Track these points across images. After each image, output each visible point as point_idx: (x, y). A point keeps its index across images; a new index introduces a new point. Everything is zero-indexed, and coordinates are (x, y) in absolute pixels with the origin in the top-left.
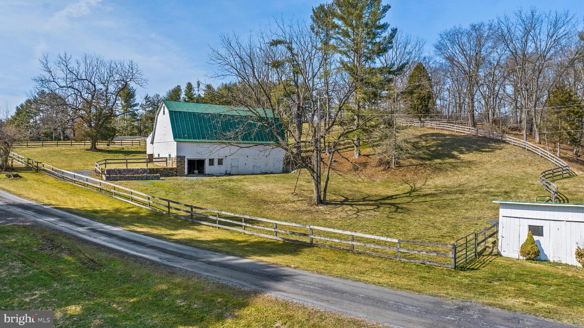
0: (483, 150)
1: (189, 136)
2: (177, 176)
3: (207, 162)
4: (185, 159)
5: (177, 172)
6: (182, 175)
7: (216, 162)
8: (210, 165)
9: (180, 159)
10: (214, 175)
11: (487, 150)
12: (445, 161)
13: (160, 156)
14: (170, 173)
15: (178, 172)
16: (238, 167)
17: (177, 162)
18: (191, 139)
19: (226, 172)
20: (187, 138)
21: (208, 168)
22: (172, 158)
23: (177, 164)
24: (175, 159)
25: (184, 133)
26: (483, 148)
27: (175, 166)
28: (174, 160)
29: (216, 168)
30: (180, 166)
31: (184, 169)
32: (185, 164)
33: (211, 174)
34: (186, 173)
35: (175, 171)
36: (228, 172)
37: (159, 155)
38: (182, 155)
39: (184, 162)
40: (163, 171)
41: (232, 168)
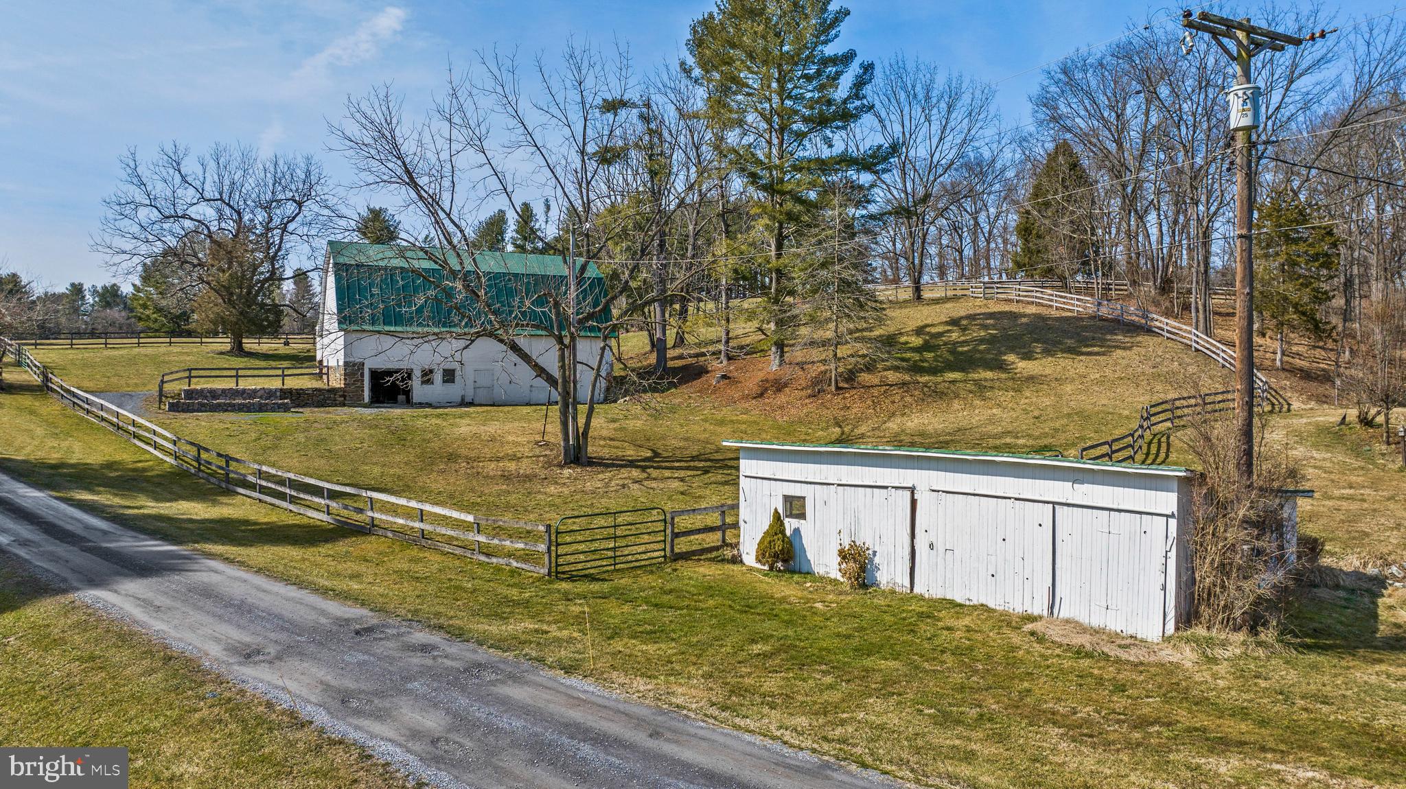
0: (1084, 350)
2: (344, 405)
3: (417, 377)
4: (363, 369)
5: (344, 396)
6: (357, 402)
7: (438, 377)
8: (424, 382)
9: (352, 369)
10: (434, 404)
11: (1096, 349)
12: (970, 375)
13: (329, 364)
14: (329, 398)
15: (347, 398)
16: (491, 388)
17: (345, 374)
18: (378, 325)
19: (463, 399)
20: (369, 324)
21: (419, 390)
23: (345, 379)
24: (340, 370)
26: (1087, 346)
27: (341, 384)
28: (338, 371)
29: (438, 389)
30: (353, 384)
31: (363, 391)
32: (363, 381)
33: (427, 403)
34: (367, 399)
35: (340, 396)
36: (468, 399)
37: (328, 361)
38: (357, 360)
39: (362, 375)
40: (313, 395)
41: (478, 390)
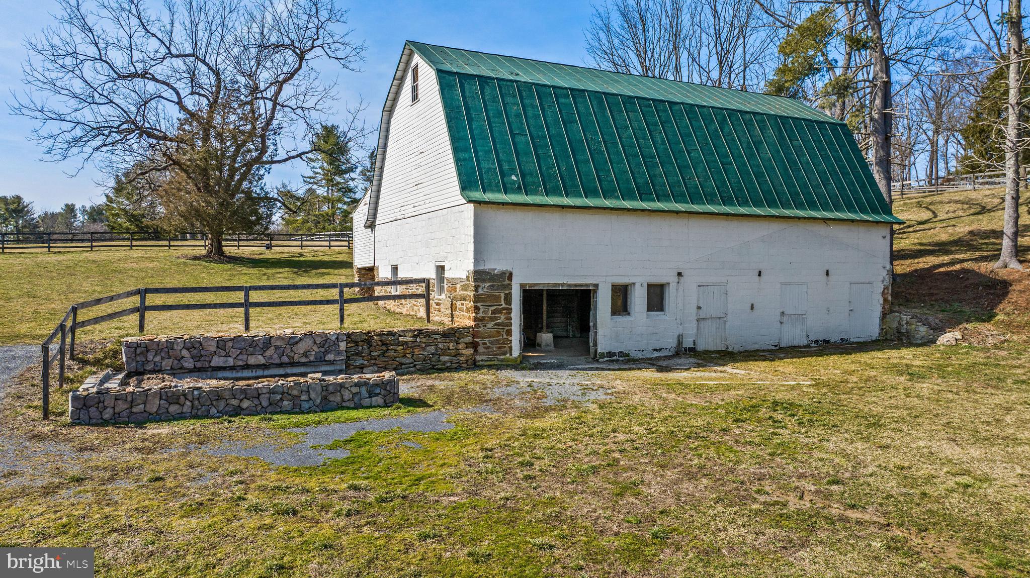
1: (529, 179)
2: (475, 366)
3: (603, 302)
4: (509, 286)
5: (474, 345)
6: (498, 357)
7: (639, 299)
8: (615, 312)
9: (490, 287)
10: (632, 358)
13: (402, 275)
14: (445, 352)
15: (481, 349)
16: (721, 319)
17: (477, 299)
18: (535, 192)
19: (680, 343)
20: (518, 190)
21: (606, 328)
22: (453, 282)
23: (477, 309)
24: (465, 288)
25: (505, 166)
27: (465, 319)
28: (459, 292)
29: (639, 326)
30: (491, 319)
31: (509, 332)
32: (509, 311)
33: (621, 355)
34: (516, 352)
35: (468, 346)
36: (688, 343)
37: (395, 269)
38: (496, 265)
39: (508, 299)
40: (414, 345)
41: (702, 323)
